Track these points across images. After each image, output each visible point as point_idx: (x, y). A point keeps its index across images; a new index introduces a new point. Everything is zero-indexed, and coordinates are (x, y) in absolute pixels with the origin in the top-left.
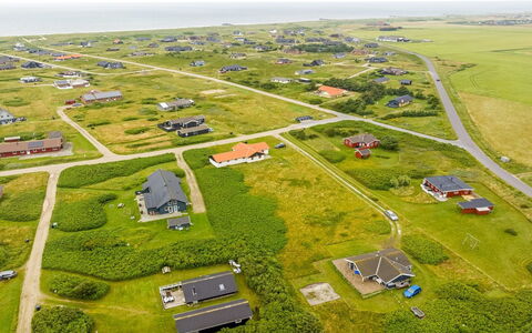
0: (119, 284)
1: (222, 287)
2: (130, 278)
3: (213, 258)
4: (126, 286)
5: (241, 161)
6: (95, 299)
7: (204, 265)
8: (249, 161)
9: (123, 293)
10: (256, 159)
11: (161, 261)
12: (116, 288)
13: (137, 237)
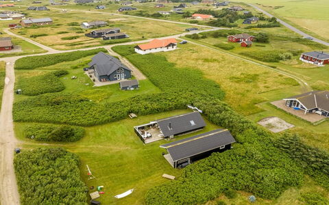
0: (93, 128)
1: (192, 123)
2: (102, 123)
3: (172, 104)
4: (100, 129)
5: (159, 50)
6: (74, 141)
7: (165, 111)
8: (165, 50)
9: (100, 135)
10: (170, 48)
11: (127, 109)
12: (90, 131)
13: (97, 95)
